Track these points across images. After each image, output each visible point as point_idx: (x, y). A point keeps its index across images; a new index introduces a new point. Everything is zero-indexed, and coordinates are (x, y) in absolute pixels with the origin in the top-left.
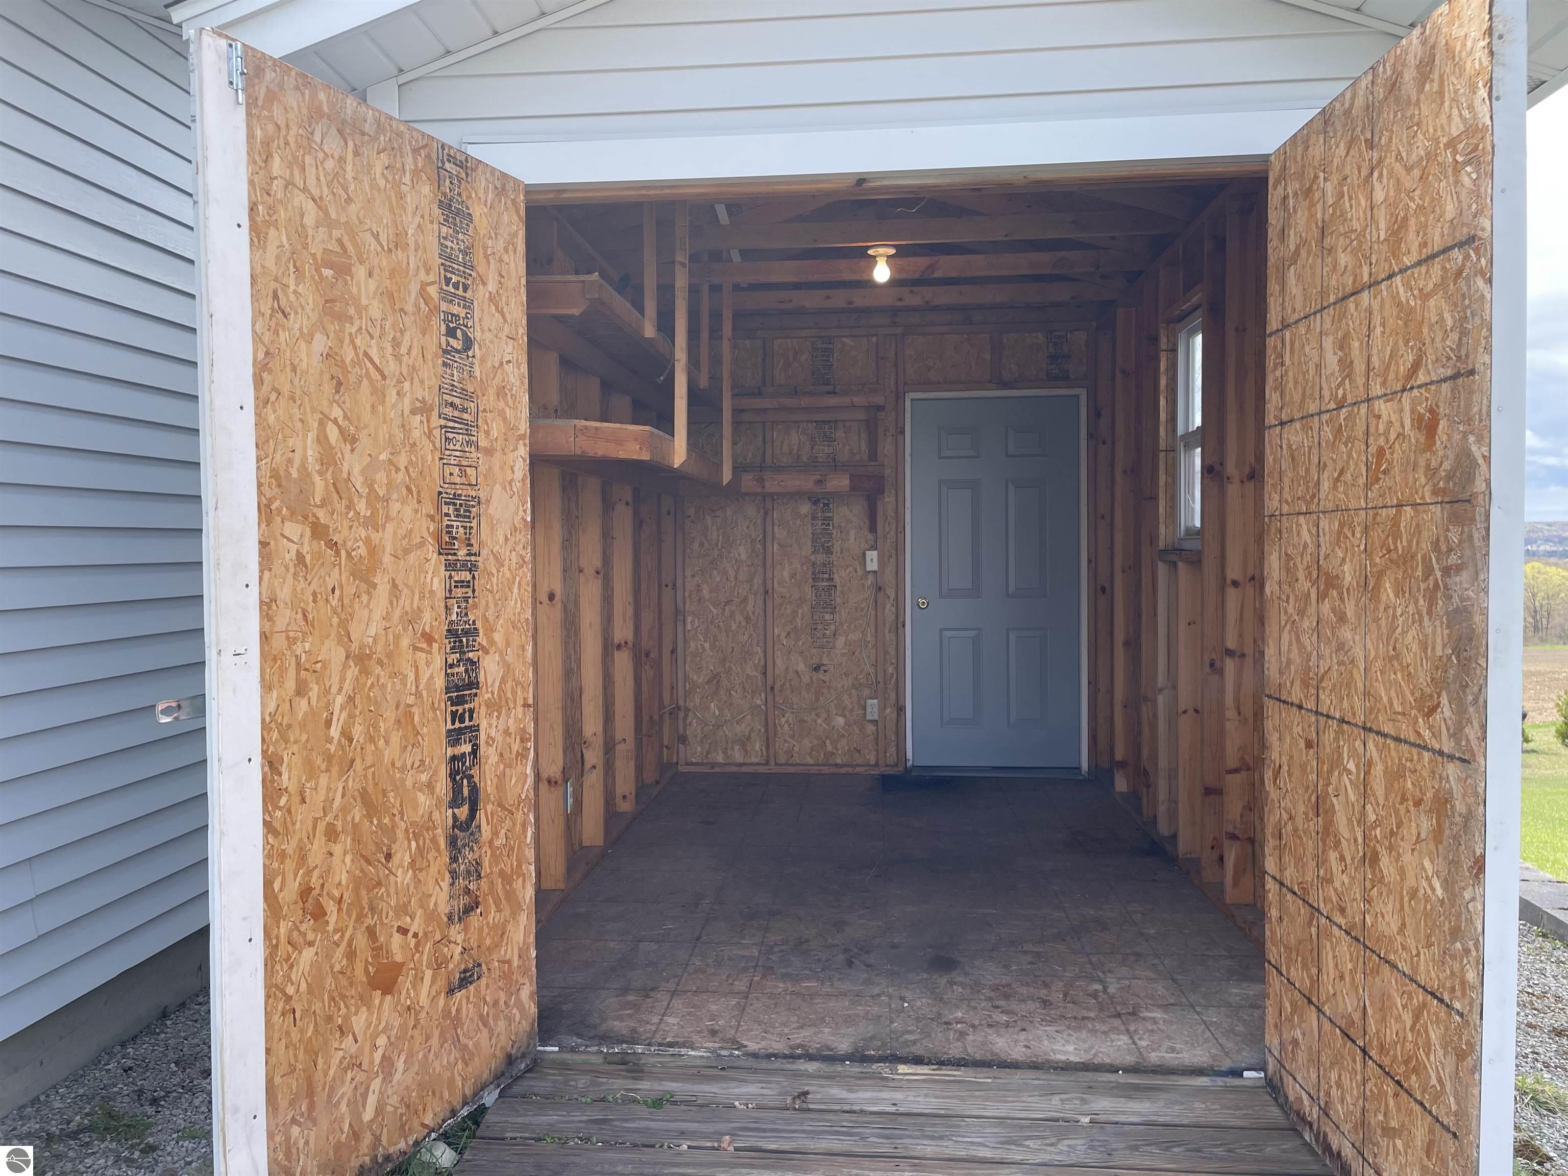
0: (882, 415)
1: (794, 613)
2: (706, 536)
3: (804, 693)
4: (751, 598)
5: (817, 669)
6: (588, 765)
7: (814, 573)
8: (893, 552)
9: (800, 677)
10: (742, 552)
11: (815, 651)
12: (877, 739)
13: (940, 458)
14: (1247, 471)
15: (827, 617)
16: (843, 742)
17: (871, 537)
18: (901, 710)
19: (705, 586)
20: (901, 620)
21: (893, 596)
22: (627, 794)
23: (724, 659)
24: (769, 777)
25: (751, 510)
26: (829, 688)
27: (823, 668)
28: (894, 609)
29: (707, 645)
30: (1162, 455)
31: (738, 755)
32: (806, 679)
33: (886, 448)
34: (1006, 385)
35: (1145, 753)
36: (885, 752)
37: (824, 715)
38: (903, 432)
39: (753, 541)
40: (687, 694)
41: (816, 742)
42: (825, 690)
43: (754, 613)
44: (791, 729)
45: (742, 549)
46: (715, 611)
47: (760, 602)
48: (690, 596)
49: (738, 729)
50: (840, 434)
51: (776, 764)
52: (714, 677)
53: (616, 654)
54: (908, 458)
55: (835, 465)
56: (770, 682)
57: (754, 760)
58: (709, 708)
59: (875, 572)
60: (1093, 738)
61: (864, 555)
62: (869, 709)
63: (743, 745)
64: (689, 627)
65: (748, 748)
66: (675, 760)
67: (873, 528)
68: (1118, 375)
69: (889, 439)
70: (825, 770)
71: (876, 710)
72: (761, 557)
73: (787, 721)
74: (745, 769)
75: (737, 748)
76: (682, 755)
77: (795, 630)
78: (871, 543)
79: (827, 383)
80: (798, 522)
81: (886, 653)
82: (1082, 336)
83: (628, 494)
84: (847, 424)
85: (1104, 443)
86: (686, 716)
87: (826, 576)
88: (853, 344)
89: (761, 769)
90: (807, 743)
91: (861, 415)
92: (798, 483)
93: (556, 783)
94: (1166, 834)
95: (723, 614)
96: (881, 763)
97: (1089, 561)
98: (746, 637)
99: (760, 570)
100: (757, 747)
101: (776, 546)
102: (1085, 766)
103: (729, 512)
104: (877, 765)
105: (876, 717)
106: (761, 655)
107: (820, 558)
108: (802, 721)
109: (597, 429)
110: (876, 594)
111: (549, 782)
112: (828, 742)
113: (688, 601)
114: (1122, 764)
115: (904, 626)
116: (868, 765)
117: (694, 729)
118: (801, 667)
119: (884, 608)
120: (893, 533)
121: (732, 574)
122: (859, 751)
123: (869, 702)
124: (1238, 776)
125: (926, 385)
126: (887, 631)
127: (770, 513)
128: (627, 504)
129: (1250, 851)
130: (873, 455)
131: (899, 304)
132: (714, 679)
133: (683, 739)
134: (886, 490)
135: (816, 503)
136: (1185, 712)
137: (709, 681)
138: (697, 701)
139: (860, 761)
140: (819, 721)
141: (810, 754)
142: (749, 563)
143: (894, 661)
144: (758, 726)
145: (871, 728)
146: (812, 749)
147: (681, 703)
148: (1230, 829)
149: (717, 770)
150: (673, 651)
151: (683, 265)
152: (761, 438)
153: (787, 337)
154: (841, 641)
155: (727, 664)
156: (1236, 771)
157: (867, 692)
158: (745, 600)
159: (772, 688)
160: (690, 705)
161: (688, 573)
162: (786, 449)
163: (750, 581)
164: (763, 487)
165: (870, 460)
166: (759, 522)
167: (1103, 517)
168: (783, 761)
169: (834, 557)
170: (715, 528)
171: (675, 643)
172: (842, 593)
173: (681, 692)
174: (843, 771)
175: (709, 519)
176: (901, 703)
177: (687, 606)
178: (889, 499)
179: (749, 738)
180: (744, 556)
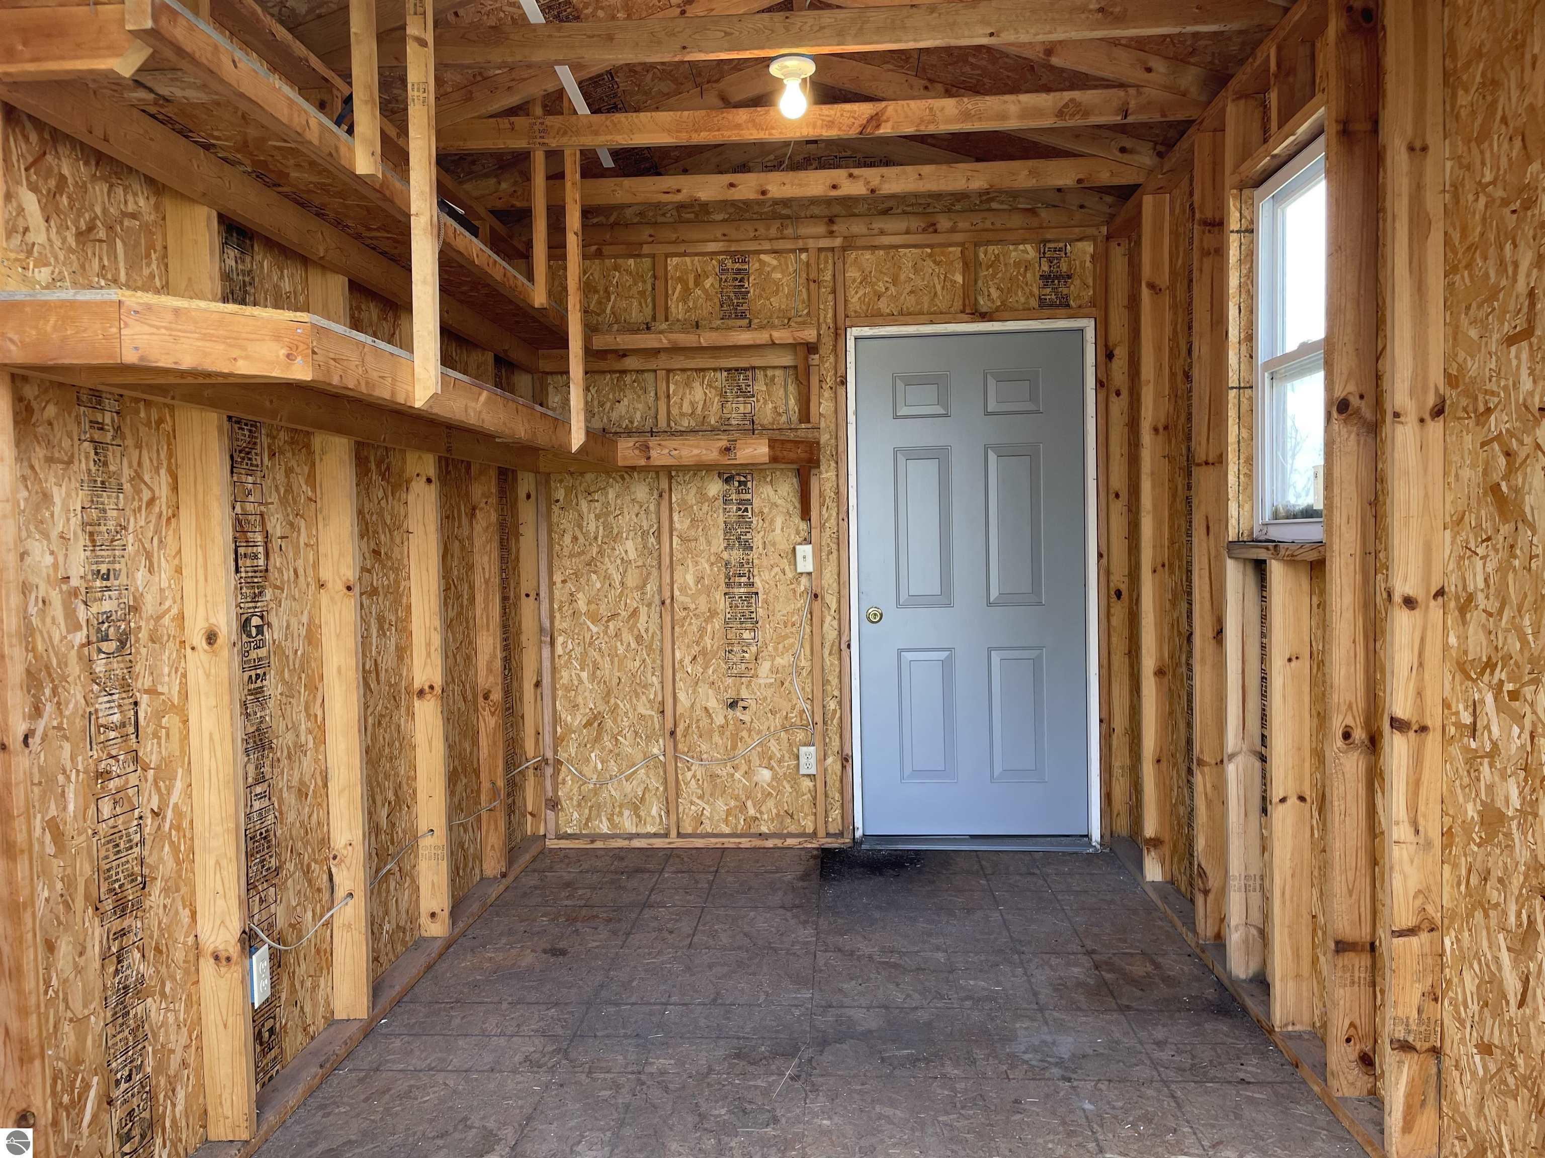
0: (815, 359)
1: (702, 630)
2: (580, 527)
3: (716, 738)
4: (643, 610)
5: (733, 705)
6: (340, 893)
7: (728, 577)
8: (834, 546)
9: (710, 716)
10: (630, 548)
11: (730, 681)
12: (815, 798)
13: (896, 417)
14: (1431, 401)
15: (747, 635)
16: (770, 803)
17: (803, 526)
18: (846, 760)
19: (580, 595)
20: (845, 639)
21: (834, 606)
22: (438, 911)
23: (608, 694)
24: (671, 854)
25: (641, 491)
26: (749, 731)
27: (741, 704)
28: (835, 623)
29: (584, 675)
30: (1232, 394)
31: (628, 824)
32: (719, 720)
33: (823, 406)
34: (984, 317)
35: (1200, 844)
36: (826, 816)
37: (744, 767)
38: (844, 382)
39: (645, 534)
40: (557, 742)
41: (733, 803)
42: (744, 734)
43: (647, 630)
44: (699, 787)
45: (630, 545)
46: (595, 629)
47: (655, 617)
48: (560, 609)
49: (628, 787)
50: (760, 386)
51: (679, 835)
52: (595, 718)
53: (417, 703)
54: (851, 418)
55: (751, 428)
56: (669, 725)
57: (651, 829)
58: (588, 760)
59: (809, 574)
60: (1107, 797)
61: (794, 549)
62: (803, 760)
63: (636, 809)
64: (559, 650)
65: (642, 814)
66: (542, 833)
67: (805, 514)
68: (1145, 292)
69: (827, 394)
70: (745, 843)
71: (813, 761)
72: (656, 554)
73: (694, 776)
74: (637, 843)
75: (626, 813)
76: (551, 825)
77: (704, 652)
78: (804, 534)
79: (742, 316)
80: (705, 507)
81: (825, 682)
82: (1088, 247)
83: (428, 465)
84: (770, 373)
85: (1118, 394)
86: (557, 772)
87: (744, 580)
88: (775, 262)
89: (658, 843)
90: (721, 805)
91: (787, 360)
92: (696, 451)
93: (228, 959)
94: (1243, 976)
95: (605, 632)
96: (821, 833)
97: (1100, 556)
98: (637, 664)
99: (655, 572)
100: (654, 812)
101: (675, 540)
102: (1096, 835)
103: (611, 495)
104: (815, 834)
105: (813, 771)
106: (658, 687)
107: (736, 555)
108: (713, 776)
109: (177, 311)
110: (811, 604)
111: (217, 958)
112: (749, 804)
113: (557, 615)
114: (1156, 843)
115: (849, 646)
116: (802, 835)
117: (568, 790)
118: (712, 704)
119: (822, 622)
120: (833, 521)
121: (617, 578)
122: (792, 816)
123: (803, 750)
124: (1414, 940)
125: (874, 317)
126: (826, 652)
127: (666, 496)
128: (429, 481)
129: (1434, 1070)
130: (805, 416)
131: (834, 193)
132: (595, 721)
133: (554, 804)
134: (823, 461)
135: (728, 481)
136: (1283, 800)
137: (589, 724)
138: (573, 751)
139: (793, 829)
140: (737, 775)
141: (726, 821)
142: (640, 563)
143: (836, 693)
144: (655, 783)
145: (807, 784)
146: (728, 813)
147: (549, 755)
148: (1400, 1034)
149: (599, 844)
150: (538, 684)
151: (423, 43)
152: (652, 394)
153: (685, 254)
154: (765, 667)
155: (612, 701)
156: (1411, 932)
157: (800, 736)
158: (635, 613)
159: (672, 733)
160: (562, 756)
161: (558, 578)
162: (687, 408)
163: (642, 587)
164: (649, 458)
165: (801, 422)
166: (652, 508)
167: (1117, 496)
168: (689, 830)
169: (754, 555)
170: (592, 516)
171: (539, 673)
172: (766, 602)
173: (548, 739)
174: (770, 843)
175: (584, 506)
176: (847, 751)
177: (557, 623)
178: (826, 474)
179: (643, 799)
180: (632, 555)
